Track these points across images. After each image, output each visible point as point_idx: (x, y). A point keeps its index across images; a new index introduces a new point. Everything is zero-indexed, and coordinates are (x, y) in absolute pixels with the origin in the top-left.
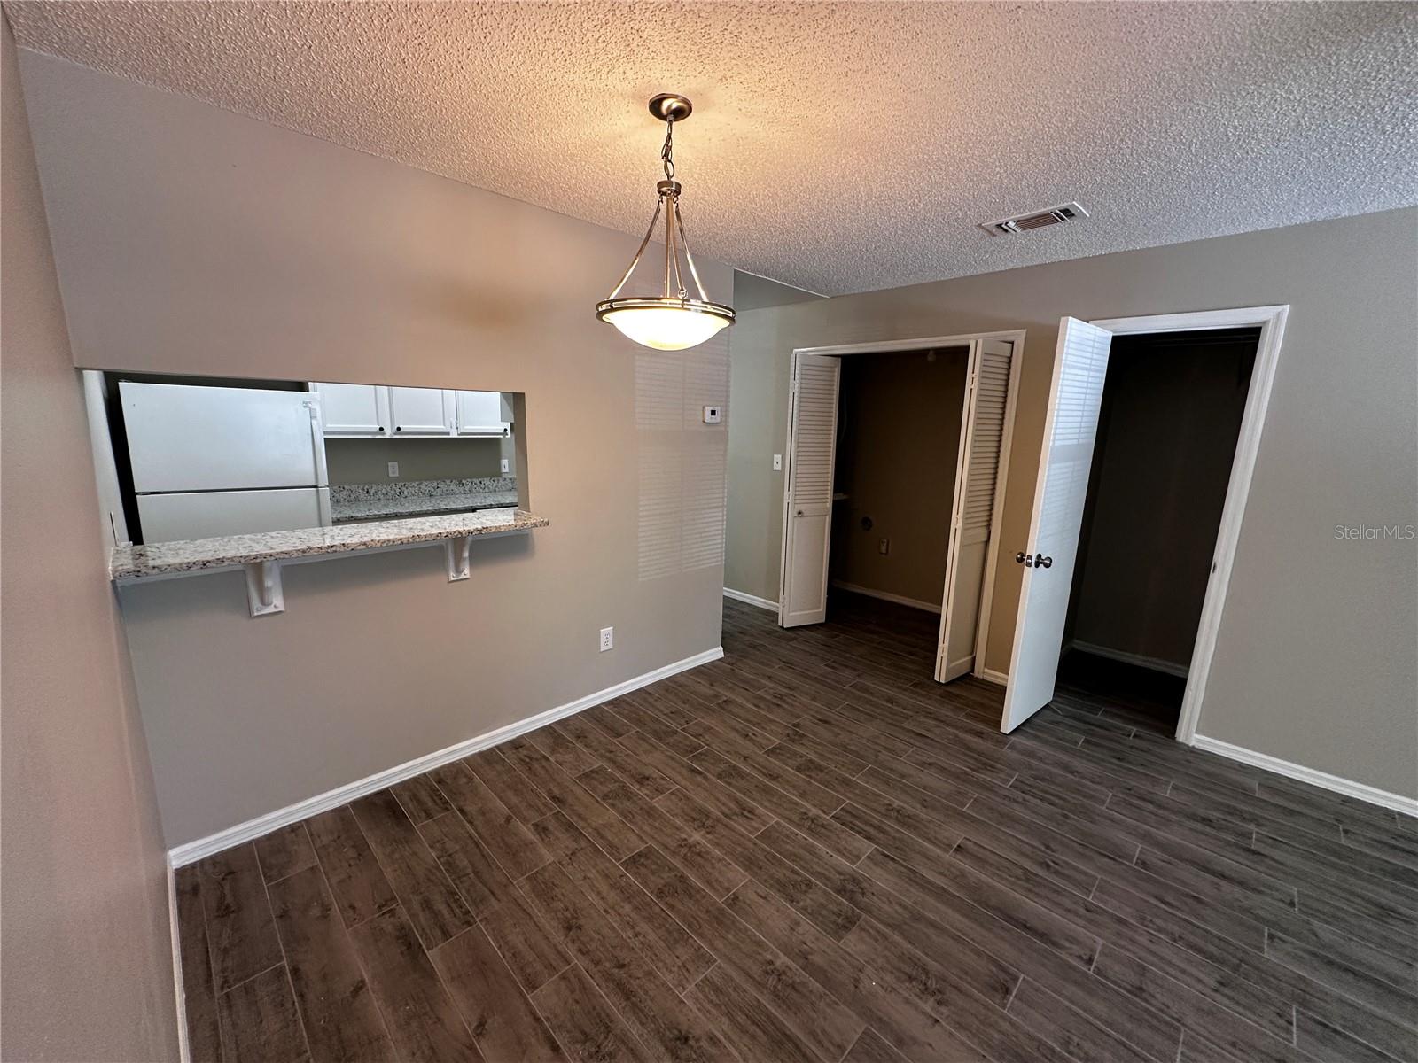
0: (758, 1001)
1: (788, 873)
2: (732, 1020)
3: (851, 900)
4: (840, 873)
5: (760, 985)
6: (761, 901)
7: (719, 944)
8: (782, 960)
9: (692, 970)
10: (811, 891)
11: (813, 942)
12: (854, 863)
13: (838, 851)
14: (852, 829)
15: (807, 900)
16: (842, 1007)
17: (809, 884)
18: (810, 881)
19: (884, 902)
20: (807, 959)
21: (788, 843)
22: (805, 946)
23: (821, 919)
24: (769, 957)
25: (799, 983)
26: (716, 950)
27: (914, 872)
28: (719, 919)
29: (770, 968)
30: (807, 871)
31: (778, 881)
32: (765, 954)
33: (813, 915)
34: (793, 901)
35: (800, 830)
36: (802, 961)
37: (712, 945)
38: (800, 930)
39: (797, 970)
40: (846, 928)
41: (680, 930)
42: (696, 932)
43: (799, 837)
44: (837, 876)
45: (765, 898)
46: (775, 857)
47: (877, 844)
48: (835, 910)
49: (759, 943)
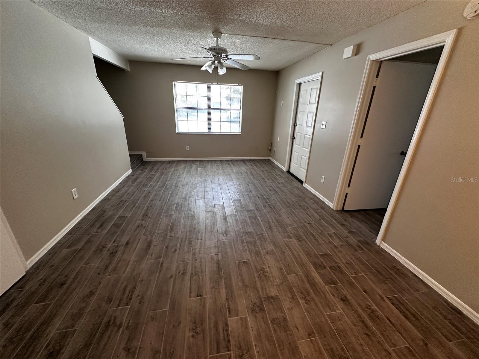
0: (315, 296)
1: (278, 332)
2: (325, 296)
3: (262, 304)
4: (256, 317)
5: (313, 299)
6: (298, 326)
7: (323, 320)
8: (301, 302)
9: (337, 317)
10: (274, 318)
11: (287, 300)
12: (246, 318)
13: (247, 328)
14: (228, 335)
15: (279, 315)
16: (290, 281)
17: (273, 321)
18: (271, 322)
19: (251, 297)
20: (293, 297)
21: (267, 349)
22: (291, 301)
23: (278, 305)
24: (305, 305)
25: (299, 293)
26: (325, 318)
27: (227, 299)
28: (321, 331)
29: (307, 302)
30: (269, 327)
31: (285, 331)
32: (307, 307)
33: (281, 309)
34: (285, 318)
35: (254, 354)
36: (295, 297)
37: (327, 321)
38: (289, 306)
39: (298, 296)
40: (272, 297)
41: (340, 336)
42: (332, 330)
43: (258, 350)
44: (258, 316)
45: (296, 327)
46: (279, 346)
47: (226, 319)
48: (271, 305)
49: (308, 311)
